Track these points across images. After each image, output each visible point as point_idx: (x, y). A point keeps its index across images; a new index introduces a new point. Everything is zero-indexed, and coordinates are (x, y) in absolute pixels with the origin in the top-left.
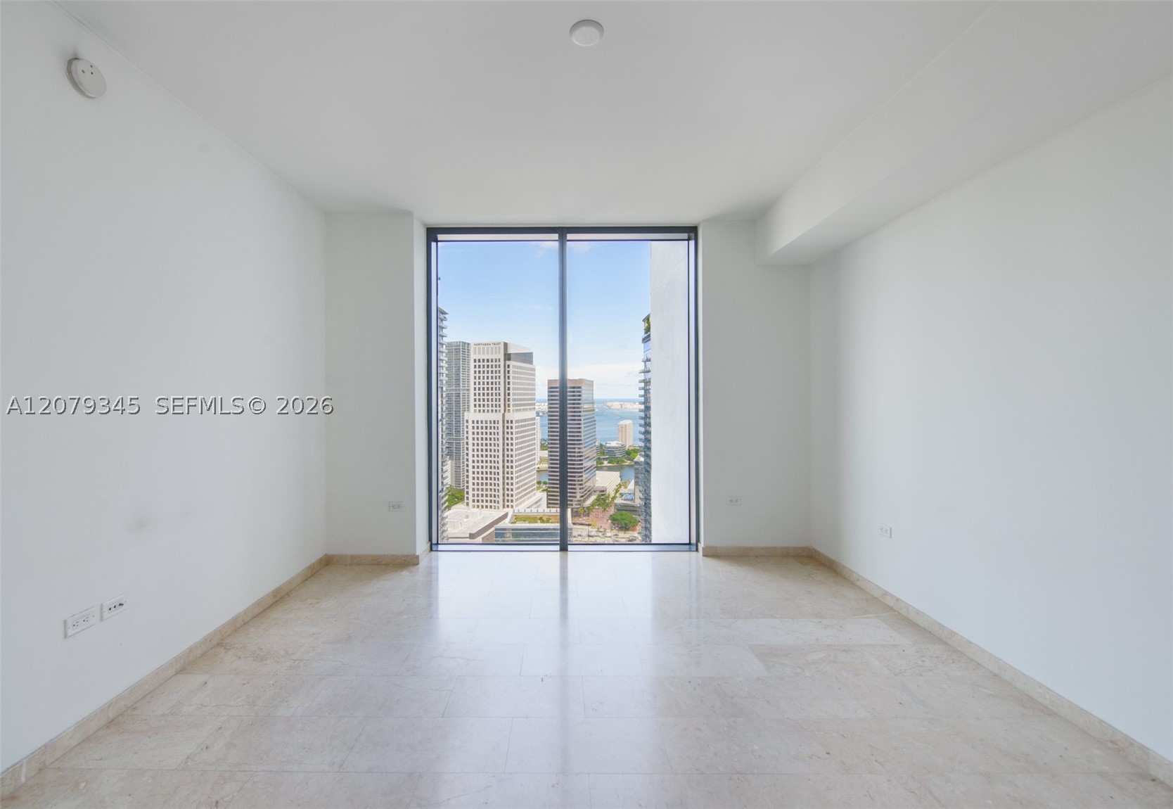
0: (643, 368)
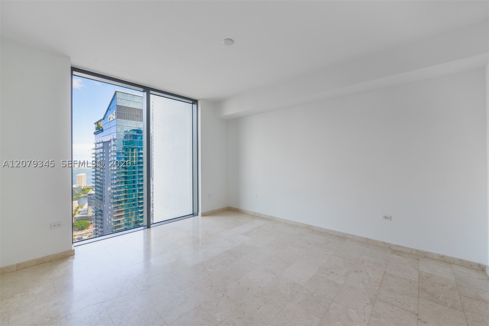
0: (95, 147)
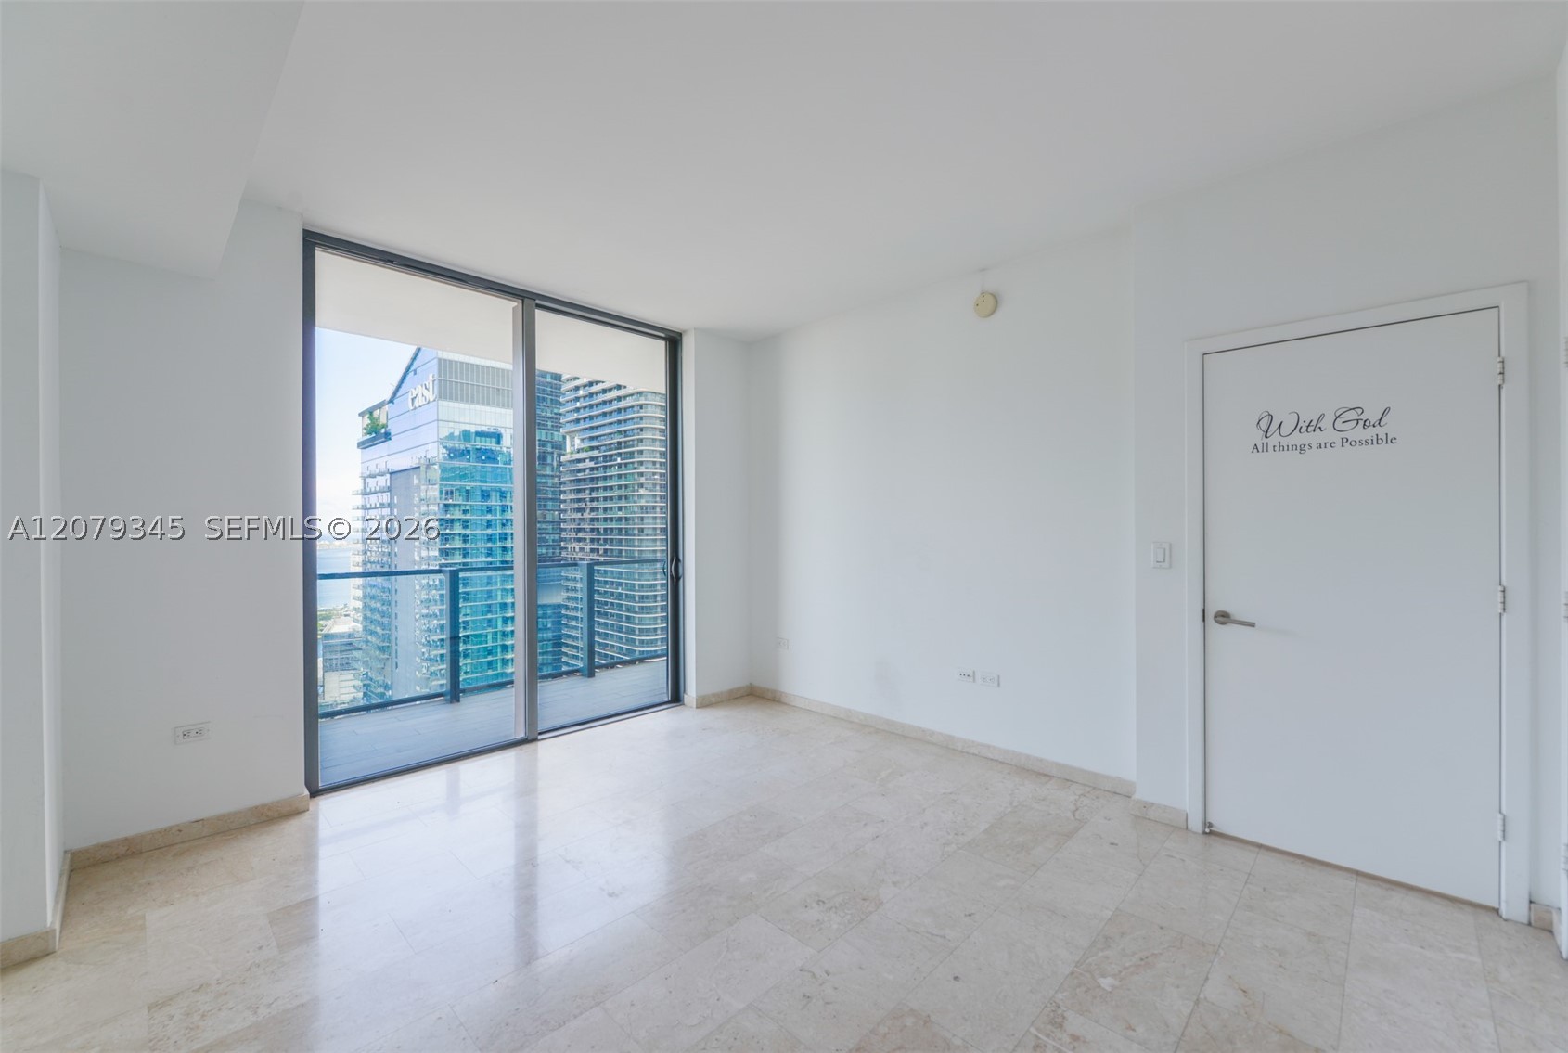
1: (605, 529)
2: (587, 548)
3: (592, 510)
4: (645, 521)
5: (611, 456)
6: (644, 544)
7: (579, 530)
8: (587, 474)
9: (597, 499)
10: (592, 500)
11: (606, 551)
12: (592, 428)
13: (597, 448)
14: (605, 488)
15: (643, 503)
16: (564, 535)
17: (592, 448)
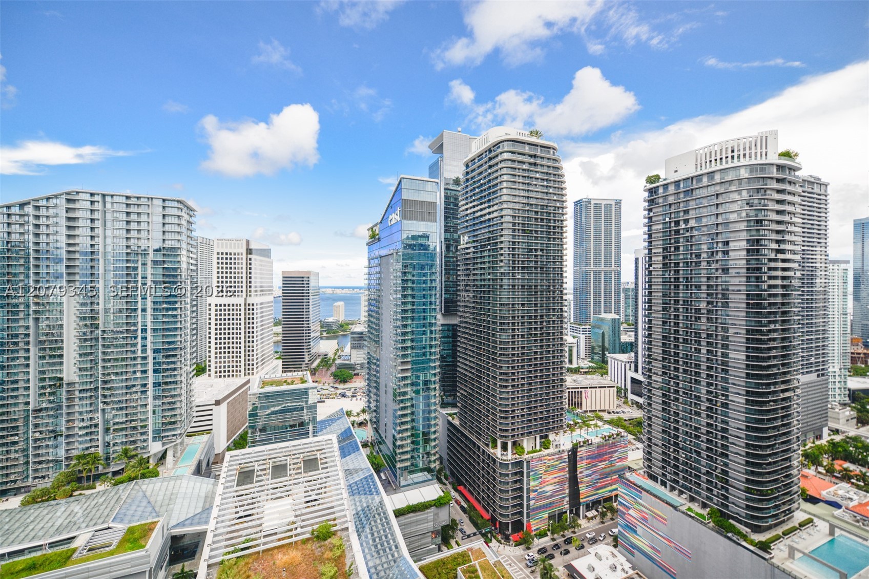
1: (481, 285)
2: (471, 295)
3: (474, 275)
4: (504, 281)
5: (485, 245)
6: (503, 293)
7: (467, 285)
8: (471, 256)
9: (477, 269)
10: (474, 269)
11: (481, 297)
12: (474, 231)
13: (477, 241)
14: (481, 263)
15: (502, 270)
16: (458, 288)
17: (474, 241)
